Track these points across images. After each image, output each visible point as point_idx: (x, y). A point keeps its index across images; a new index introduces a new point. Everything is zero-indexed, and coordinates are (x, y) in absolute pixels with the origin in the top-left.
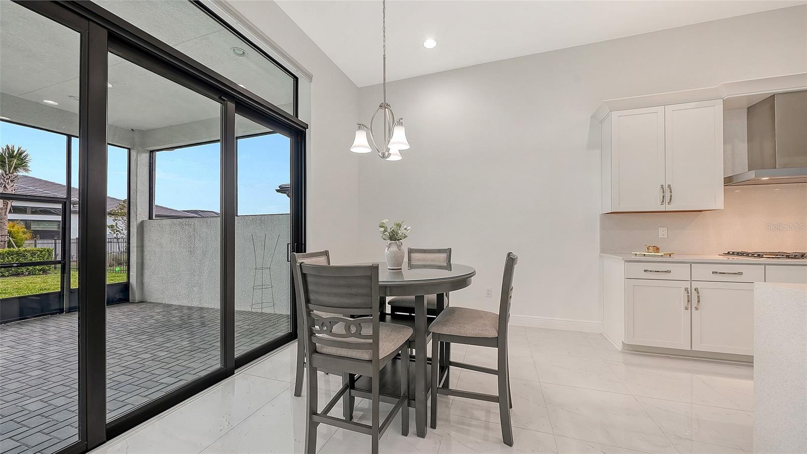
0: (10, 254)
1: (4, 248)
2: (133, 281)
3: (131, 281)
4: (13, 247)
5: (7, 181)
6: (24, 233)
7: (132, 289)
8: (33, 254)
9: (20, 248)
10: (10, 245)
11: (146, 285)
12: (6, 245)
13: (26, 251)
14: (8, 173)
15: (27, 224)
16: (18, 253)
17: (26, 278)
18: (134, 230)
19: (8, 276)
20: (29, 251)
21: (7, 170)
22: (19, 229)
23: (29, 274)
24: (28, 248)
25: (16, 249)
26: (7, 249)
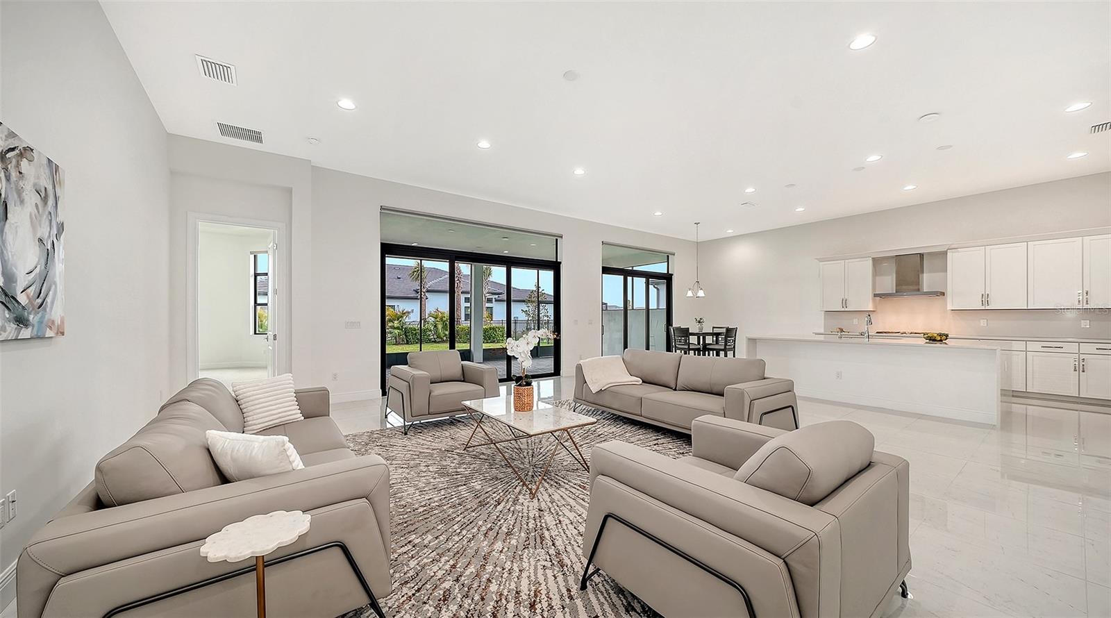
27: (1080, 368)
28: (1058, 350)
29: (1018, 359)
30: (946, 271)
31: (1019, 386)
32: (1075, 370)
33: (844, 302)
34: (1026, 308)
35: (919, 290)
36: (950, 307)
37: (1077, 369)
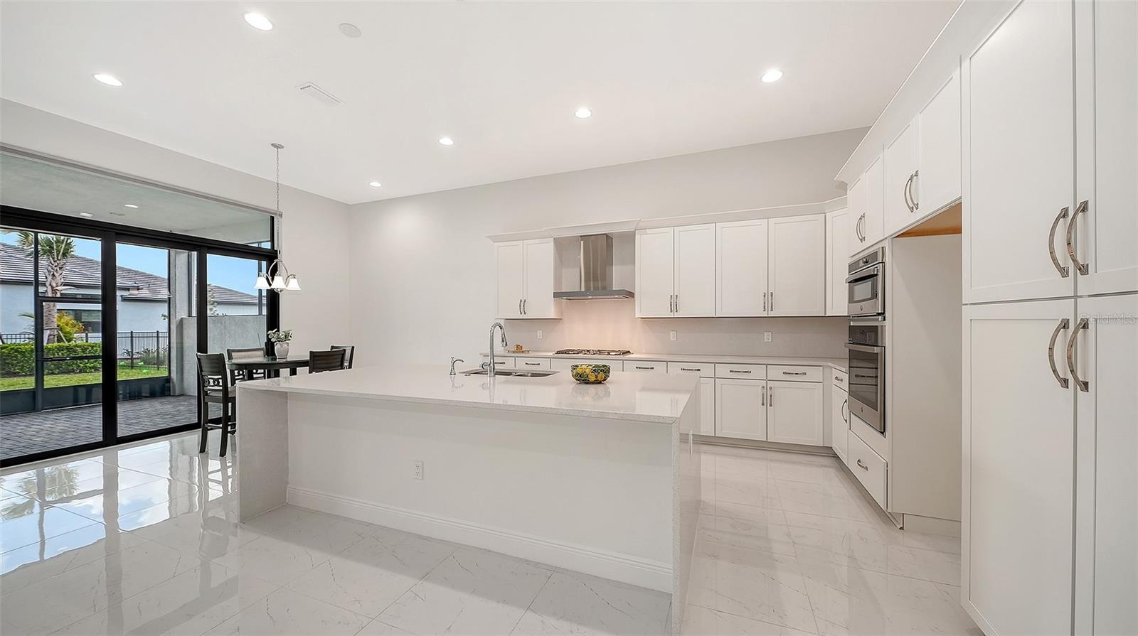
0: (61, 349)
1: (54, 343)
2: (174, 375)
3: (172, 375)
4: (64, 342)
5: (55, 268)
6: (74, 326)
7: (173, 383)
8: (84, 349)
9: (70, 343)
10: (60, 340)
11: (185, 379)
12: (56, 339)
13: (76, 346)
14: (56, 259)
15: (77, 315)
16: (68, 349)
17: (77, 375)
18: (173, 327)
19: (58, 374)
20: (80, 347)
21: (56, 257)
22: (69, 319)
23: (80, 372)
24: (79, 342)
25: (66, 344)
26: (56, 344)
27: (767, 400)
28: (746, 376)
29: (707, 389)
30: (633, 262)
31: (707, 430)
32: (763, 404)
33: (522, 303)
34: (714, 316)
35: (604, 288)
36: (638, 315)
37: (765, 402)
